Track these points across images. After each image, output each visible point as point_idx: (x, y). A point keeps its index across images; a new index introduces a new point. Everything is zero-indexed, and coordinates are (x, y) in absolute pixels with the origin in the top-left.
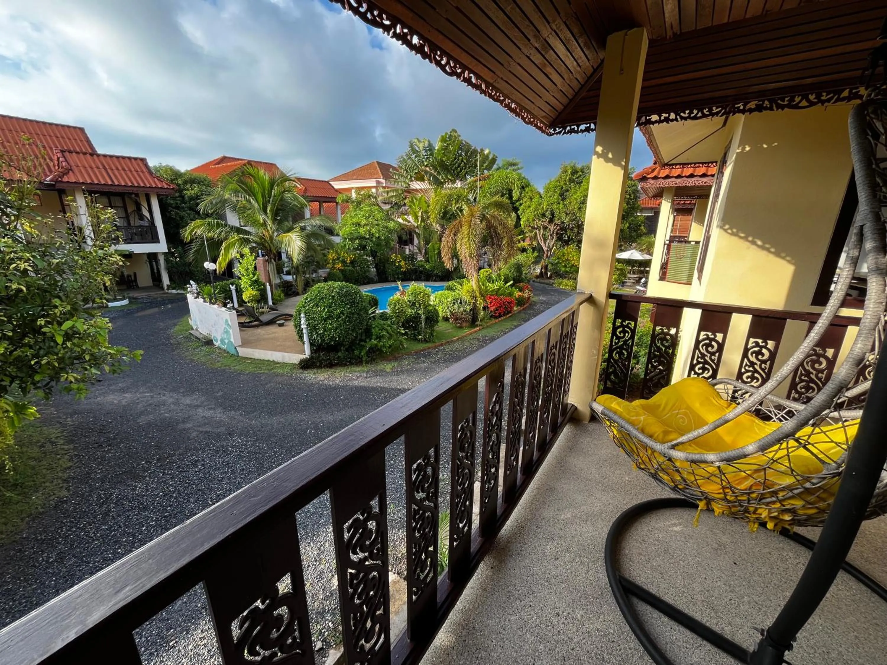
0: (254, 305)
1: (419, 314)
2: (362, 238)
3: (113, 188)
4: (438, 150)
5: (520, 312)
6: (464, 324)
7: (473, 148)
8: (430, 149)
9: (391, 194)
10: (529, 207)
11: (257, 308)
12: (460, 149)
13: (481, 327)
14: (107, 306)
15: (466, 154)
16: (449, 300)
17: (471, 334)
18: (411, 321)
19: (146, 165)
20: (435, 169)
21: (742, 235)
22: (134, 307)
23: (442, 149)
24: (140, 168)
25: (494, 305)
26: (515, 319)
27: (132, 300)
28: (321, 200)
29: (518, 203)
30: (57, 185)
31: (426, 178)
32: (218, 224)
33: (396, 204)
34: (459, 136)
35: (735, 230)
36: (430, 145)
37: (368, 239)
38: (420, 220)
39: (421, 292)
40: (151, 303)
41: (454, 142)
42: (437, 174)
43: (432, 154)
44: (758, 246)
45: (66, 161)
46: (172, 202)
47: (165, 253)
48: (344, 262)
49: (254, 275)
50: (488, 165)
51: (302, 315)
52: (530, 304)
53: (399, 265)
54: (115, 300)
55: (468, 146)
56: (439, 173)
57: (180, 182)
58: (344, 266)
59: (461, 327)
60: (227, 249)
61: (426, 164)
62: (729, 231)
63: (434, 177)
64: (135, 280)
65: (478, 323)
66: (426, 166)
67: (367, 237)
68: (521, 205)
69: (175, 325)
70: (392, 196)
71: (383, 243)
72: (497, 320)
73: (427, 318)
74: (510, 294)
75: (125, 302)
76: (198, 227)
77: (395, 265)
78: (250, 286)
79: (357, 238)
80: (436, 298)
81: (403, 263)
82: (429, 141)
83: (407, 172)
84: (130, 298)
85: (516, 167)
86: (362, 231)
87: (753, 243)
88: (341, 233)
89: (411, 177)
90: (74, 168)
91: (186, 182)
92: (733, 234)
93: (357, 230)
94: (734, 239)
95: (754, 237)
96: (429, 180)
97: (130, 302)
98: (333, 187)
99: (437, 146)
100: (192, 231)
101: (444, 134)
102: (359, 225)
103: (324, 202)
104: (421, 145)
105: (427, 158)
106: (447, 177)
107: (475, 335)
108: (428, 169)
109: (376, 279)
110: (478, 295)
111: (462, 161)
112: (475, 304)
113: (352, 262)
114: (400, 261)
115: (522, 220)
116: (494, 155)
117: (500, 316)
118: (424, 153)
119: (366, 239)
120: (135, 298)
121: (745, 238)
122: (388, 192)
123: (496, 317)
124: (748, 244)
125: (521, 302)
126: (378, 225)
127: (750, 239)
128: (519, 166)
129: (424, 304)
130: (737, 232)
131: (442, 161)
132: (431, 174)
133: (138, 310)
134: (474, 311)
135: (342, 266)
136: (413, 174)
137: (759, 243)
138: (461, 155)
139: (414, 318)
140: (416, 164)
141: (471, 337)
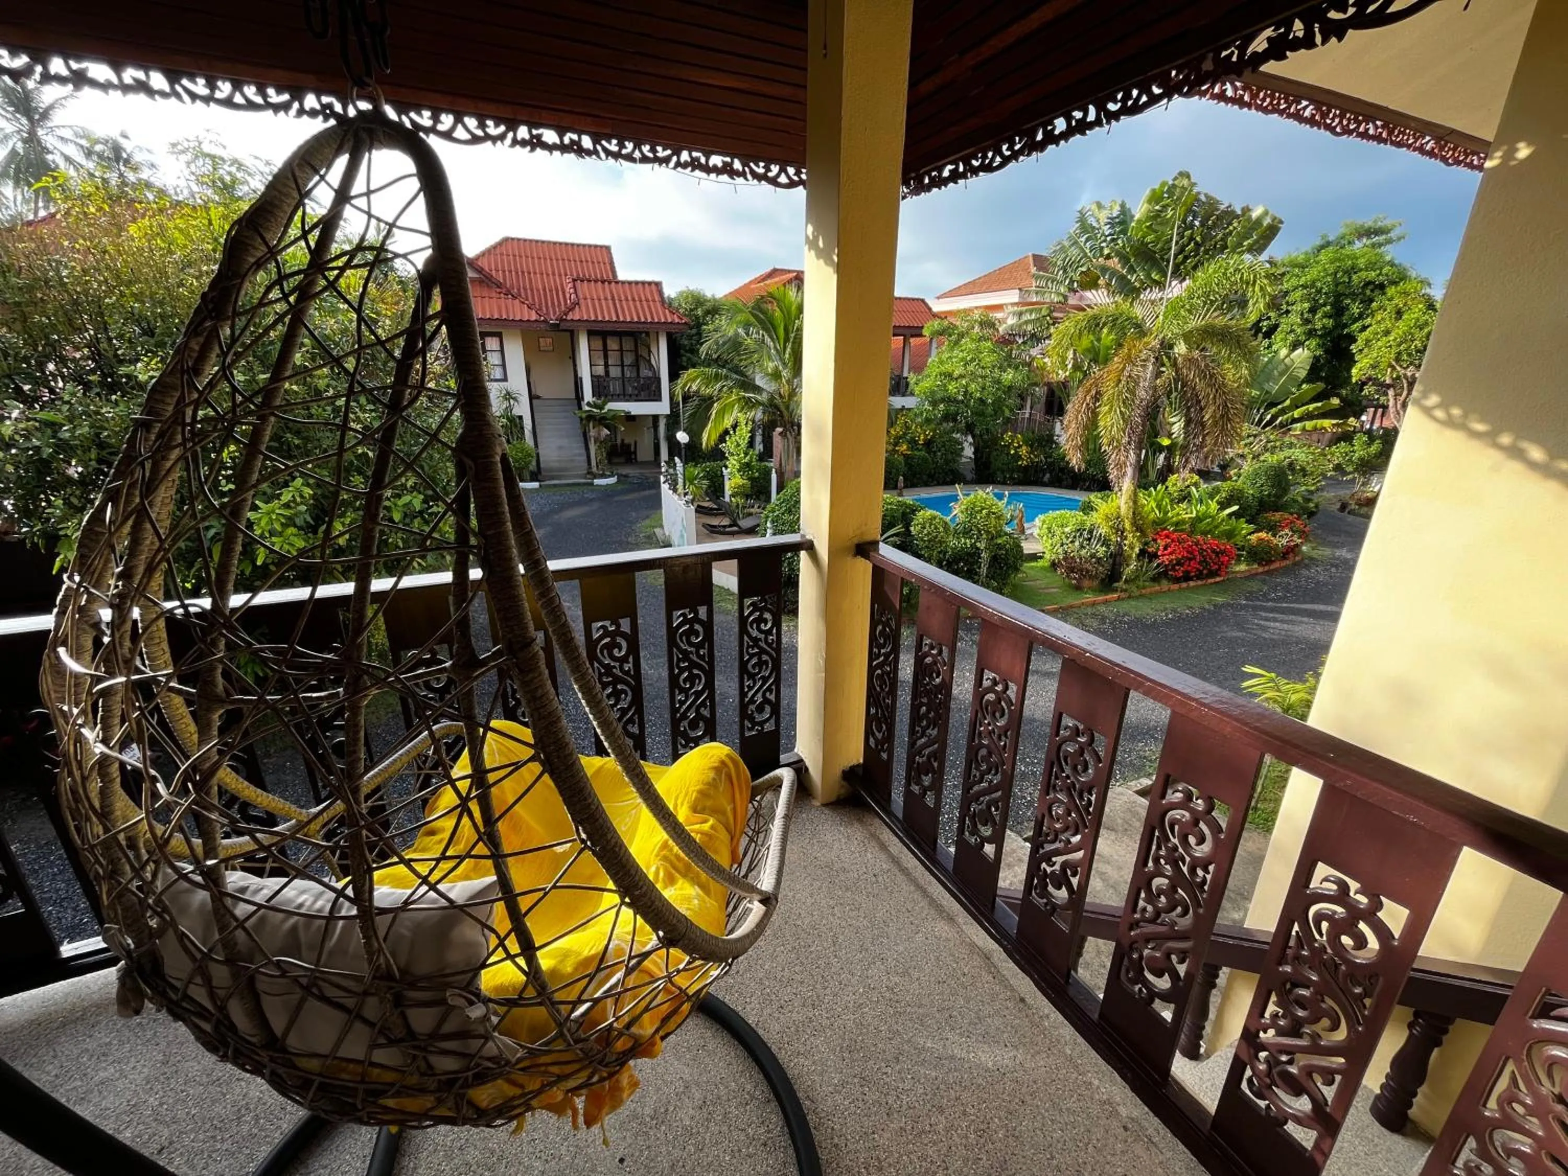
0: (741, 501)
1: (978, 549)
2: (948, 400)
3: (617, 325)
4: (1139, 221)
5: (1251, 577)
6: (1086, 583)
7: (1222, 207)
8: (1122, 221)
9: (1027, 317)
10: (1387, 333)
11: (744, 507)
12: (1189, 211)
13: (1123, 595)
14: (592, 484)
15: (1203, 224)
16: (1067, 530)
17: (1094, 604)
18: (961, 560)
19: (661, 293)
20: (1124, 259)
21: (1480, 427)
22: (620, 487)
23: (1149, 218)
24: (652, 295)
25: (1171, 554)
26: (1225, 592)
27: (622, 478)
28: (907, 332)
29: (1355, 326)
30: (562, 324)
31: (1101, 282)
32: (717, 375)
33: (1033, 336)
34: (1194, 184)
35: (1456, 412)
36: (1124, 210)
37: (962, 402)
38: (1070, 366)
39: (983, 509)
40: (640, 484)
41: (1179, 199)
42: (1128, 272)
43: (1124, 232)
44: (1533, 465)
45: (576, 292)
46: (686, 342)
47: (667, 416)
48: (913, 443)
49: (746, 454)
50: (1256, 242)
51: (769, 525)
52: (1295, 564)
53: (1016, 452)
54: (603, 476)
55: (1212, 203)
56: (1132, 270)
57: (699, 312)
58: (912, 449)
59: (1078, 588)
60: (722, 413)
61: (1106, 251)
62: (1439, 414)
63: (1122, 278)
64: (635, 453)
65: (1120, 584)
66: (1108, 257)
67: (960, 398)
68: (1364, 328)
69: (647, 517)
70: (1027, 322)
71: (990, 410)
72: (1176, 586)
73: (995, 559)
74: (1230, 535)
75: (612, 480)
76: (694, 380)
77: (1008, 454)
78: (739, 471)
79: (943, 400)
80: (1044, 522)
81: (1024, 451)
82: (1123, 206)
83: (1065, 271)
84: (620, 476)
85: (1381, 238)
86: (952, 387)
87: (1516, 453)
88: (917, 390)
89: (1072, 282)
90: (582, 302)
91: (708, 312)
92: (1450, 423)
93: (945, 386)
94: (1455, 438)
95: (1519, 436)
96: (1108, 285)
97: (619, 481)
98: (930, 309)
99: (1139, 210)
100: (685, 385)
101: (1157, 187)
102: (949, 376)
103: (912, 336)
104: (1103, 216)
105: (1113, 240)
106: (1148, 276)
107: (1102, 609)
108: (1110, 263)
109: (970, 476)
110: (1127, 525)
111: (1191, 239)
112: (1120, 545)
113: (928, 443)
114: (1020, 446)
115: (1358, 365)
116: (1274, 219)
117: (1187, 578)
118: (1107, 230)
119: (958, 402)
120: (626, 476)
121: (1490, 438)
122: (1020, 314)
123: (1177, 580)
124: (1495, 456)
125: (1259, 555)
126: (983, 377)
127: (1506, 439)
128: (1392, 235)
129: (988, 532)
130: (1465, 416)
131: (1144, 244)
132: (1114, 273)
133: (623, 492)
134: (1117, 559)
135: (908, 449)
136: (1077, 277)
137: (1536, 454)
138: (1192, 226)
139: (968, 554)
140: (1085, 255)
141: (1089, 610)
